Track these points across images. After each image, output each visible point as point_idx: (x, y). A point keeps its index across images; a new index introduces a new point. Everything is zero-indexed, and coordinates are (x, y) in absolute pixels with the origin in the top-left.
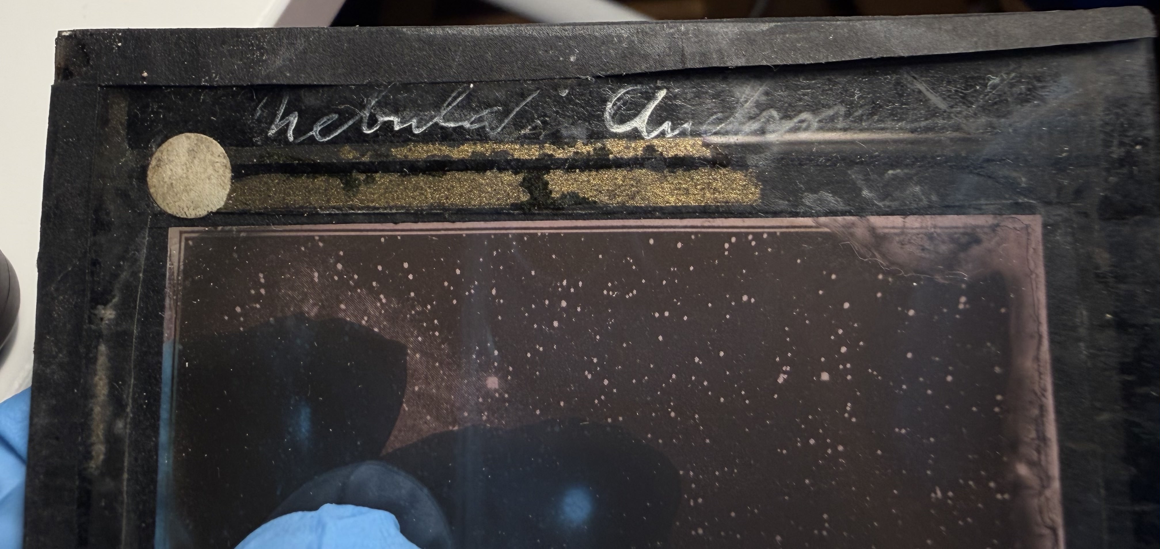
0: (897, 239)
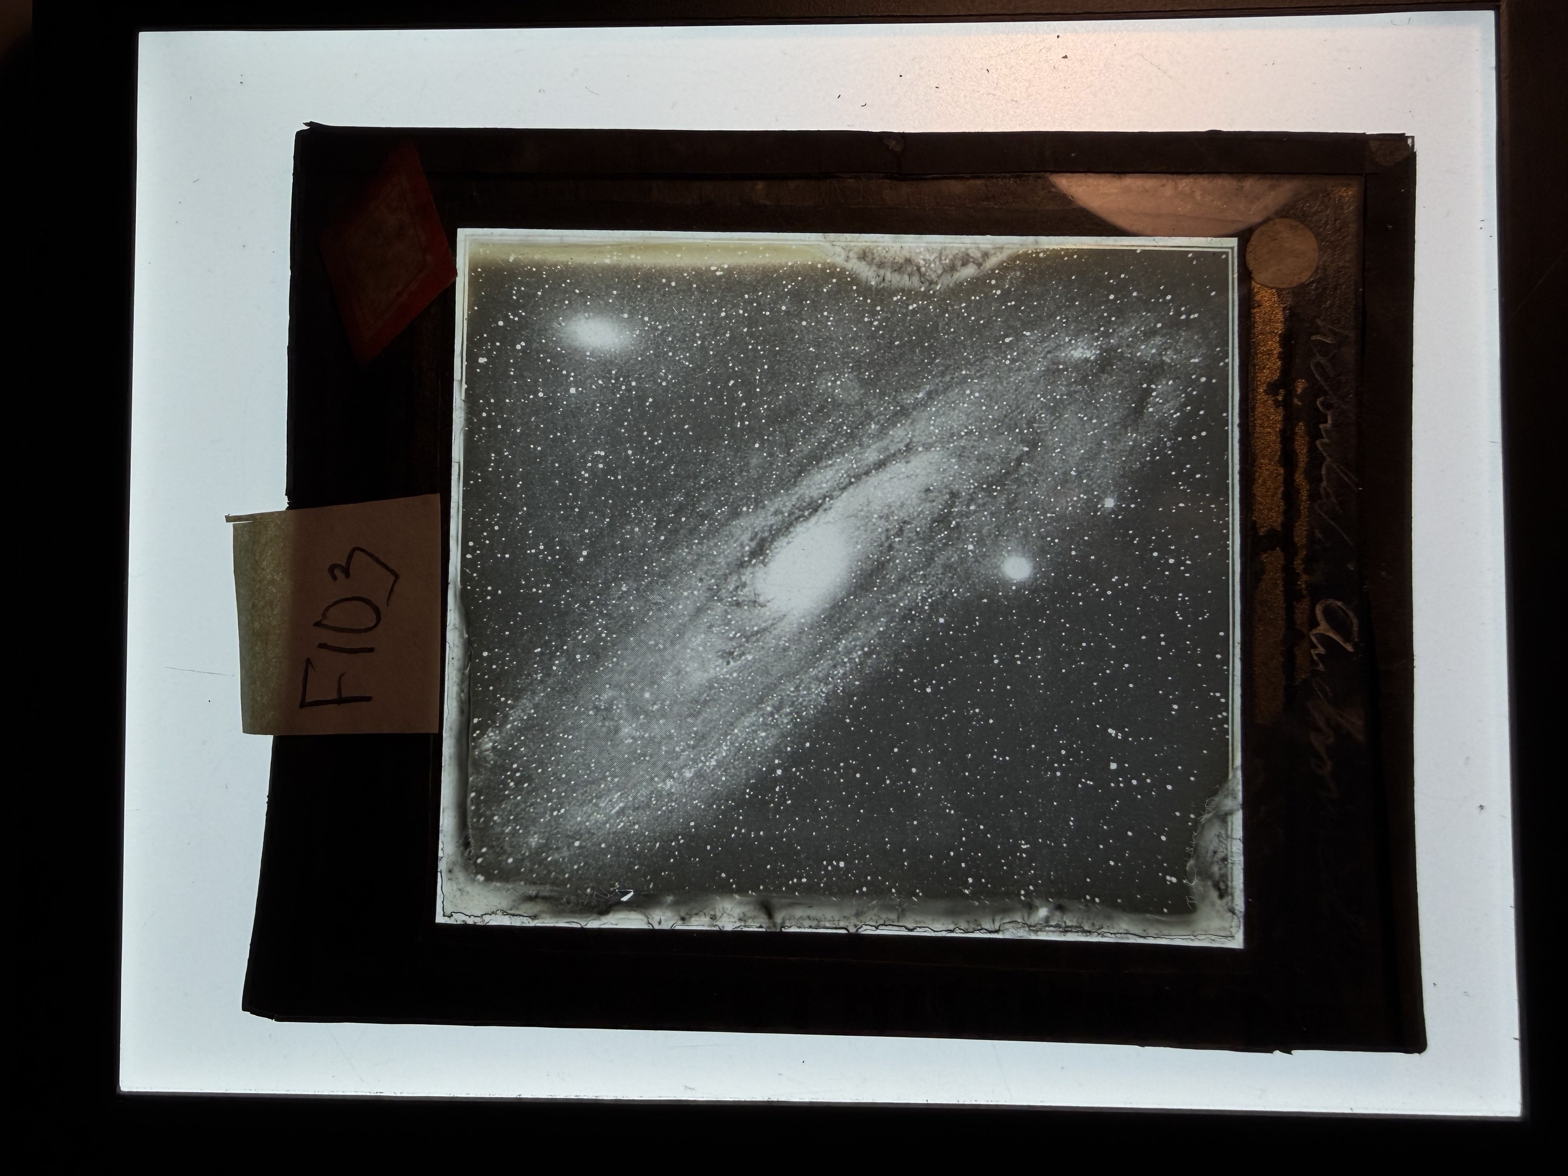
0: (1223, 832)
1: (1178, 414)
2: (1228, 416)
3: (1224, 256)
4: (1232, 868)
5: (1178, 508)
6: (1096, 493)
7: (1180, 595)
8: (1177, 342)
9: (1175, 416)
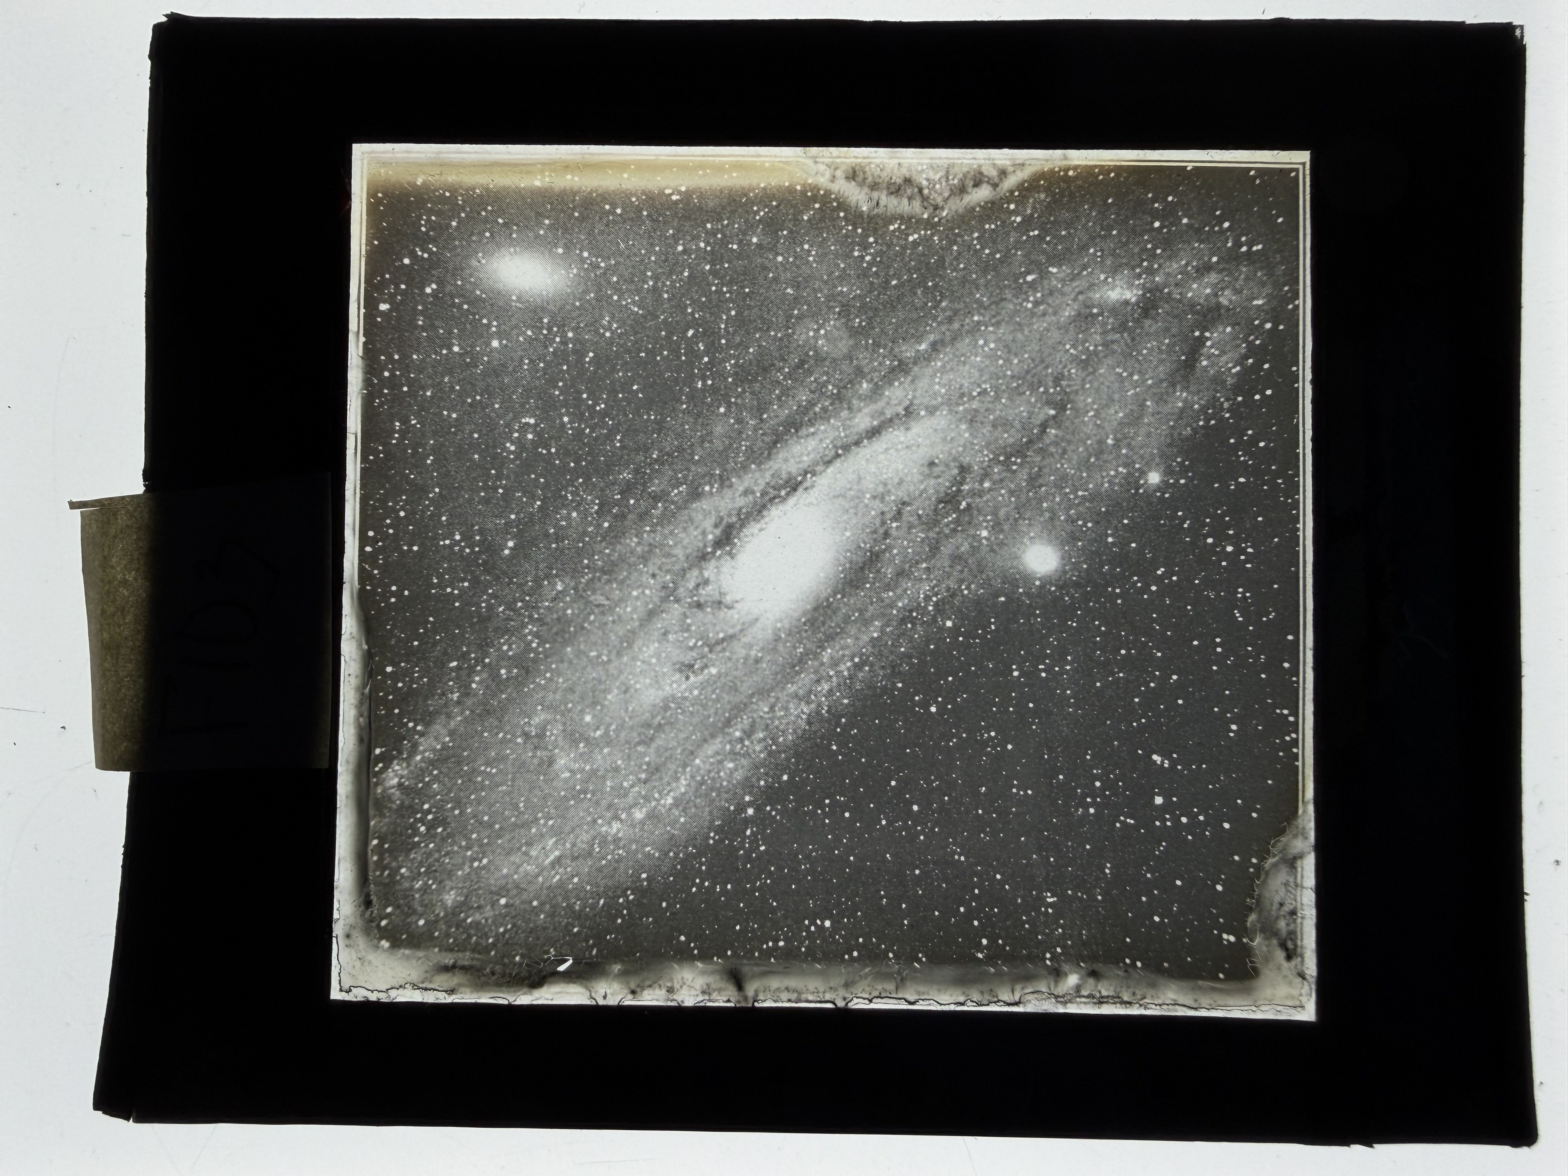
0: (1291, 880)
1: (1238, 368)
2: (1298, 370)
3: (1293, 174)
4: (1302, 924)
5: (1238, 484)
6: (1137, 466)
7: (1240, 590)
8: (1237, 280)
9: (1234, 371)
